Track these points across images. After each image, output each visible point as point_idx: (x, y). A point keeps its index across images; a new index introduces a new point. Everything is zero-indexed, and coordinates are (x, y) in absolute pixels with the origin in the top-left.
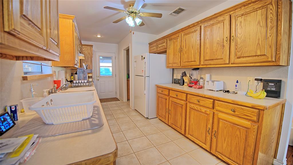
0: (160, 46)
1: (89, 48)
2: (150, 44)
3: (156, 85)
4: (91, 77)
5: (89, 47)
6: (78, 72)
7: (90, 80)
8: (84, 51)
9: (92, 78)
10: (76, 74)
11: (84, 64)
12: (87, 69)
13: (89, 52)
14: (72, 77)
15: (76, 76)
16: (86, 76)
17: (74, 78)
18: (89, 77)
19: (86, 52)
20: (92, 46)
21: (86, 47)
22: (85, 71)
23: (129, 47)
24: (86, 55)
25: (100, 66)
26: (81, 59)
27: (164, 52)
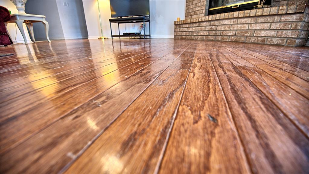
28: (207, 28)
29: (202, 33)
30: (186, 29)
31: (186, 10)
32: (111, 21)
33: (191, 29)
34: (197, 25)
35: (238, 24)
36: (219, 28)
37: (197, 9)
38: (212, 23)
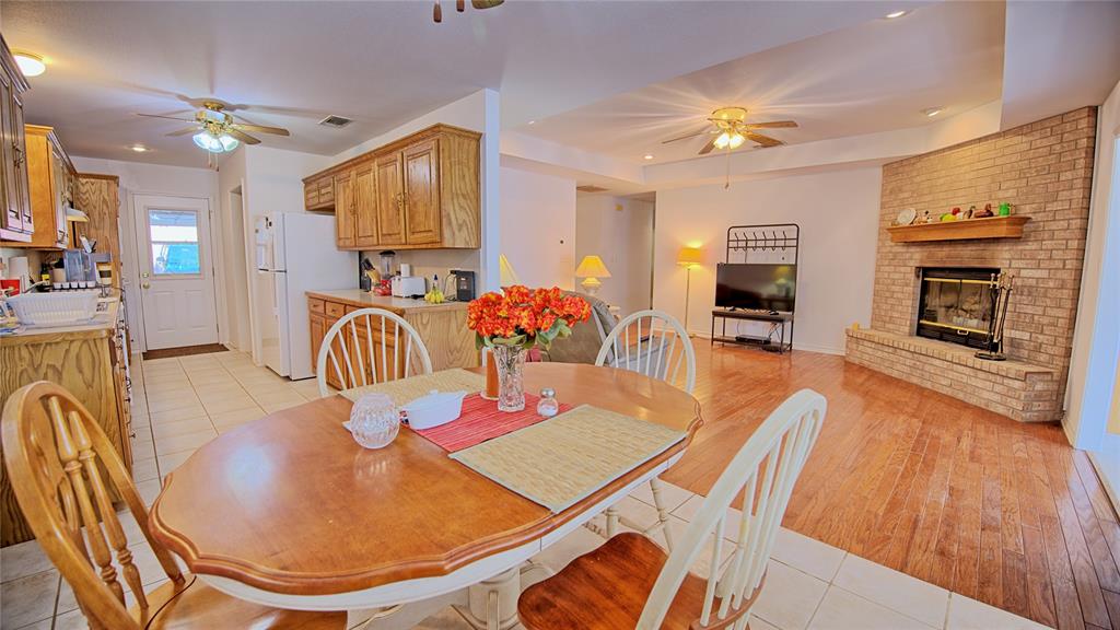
0: (323, 191)
1: (105, 187)
2: (307, 182)
3: (307, 293)
4: (109, 274)
5: (104, 181)
6: (66, 261)
7: (107, 281)
8: (84, 194)
9: (110, 276)
10: (60, 265)
11: (84, 239)
12: (93, 251)
13: (106, 197)
14: (45, 276)
15: (60, 273)
16: (93, 270)
17: (53, 280)
18: (102, 274)
19: (94, 198)
20: (115, 179)
21: (93, 180)
22: (87, 257)
23: (240, 187)
24: (95, 207)
25: (153, 239)
26: (73, 222)
27: (330, 210)
28: (908, 362)
29: (899, 367)
30: (870, 351)
31: (873, 309)
32: (716, 314)
33: (879, 354)
34: (891, 350)
35: (952, 370)
36: (927, 368)
37: (895, 315)
38: (916, 355)
